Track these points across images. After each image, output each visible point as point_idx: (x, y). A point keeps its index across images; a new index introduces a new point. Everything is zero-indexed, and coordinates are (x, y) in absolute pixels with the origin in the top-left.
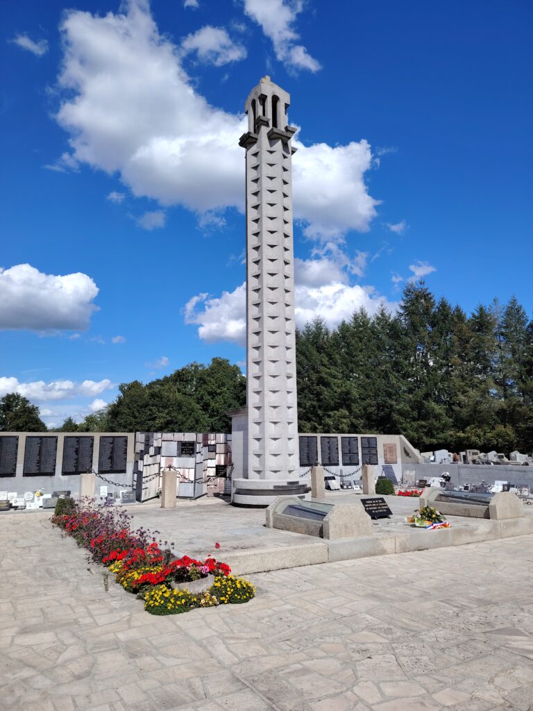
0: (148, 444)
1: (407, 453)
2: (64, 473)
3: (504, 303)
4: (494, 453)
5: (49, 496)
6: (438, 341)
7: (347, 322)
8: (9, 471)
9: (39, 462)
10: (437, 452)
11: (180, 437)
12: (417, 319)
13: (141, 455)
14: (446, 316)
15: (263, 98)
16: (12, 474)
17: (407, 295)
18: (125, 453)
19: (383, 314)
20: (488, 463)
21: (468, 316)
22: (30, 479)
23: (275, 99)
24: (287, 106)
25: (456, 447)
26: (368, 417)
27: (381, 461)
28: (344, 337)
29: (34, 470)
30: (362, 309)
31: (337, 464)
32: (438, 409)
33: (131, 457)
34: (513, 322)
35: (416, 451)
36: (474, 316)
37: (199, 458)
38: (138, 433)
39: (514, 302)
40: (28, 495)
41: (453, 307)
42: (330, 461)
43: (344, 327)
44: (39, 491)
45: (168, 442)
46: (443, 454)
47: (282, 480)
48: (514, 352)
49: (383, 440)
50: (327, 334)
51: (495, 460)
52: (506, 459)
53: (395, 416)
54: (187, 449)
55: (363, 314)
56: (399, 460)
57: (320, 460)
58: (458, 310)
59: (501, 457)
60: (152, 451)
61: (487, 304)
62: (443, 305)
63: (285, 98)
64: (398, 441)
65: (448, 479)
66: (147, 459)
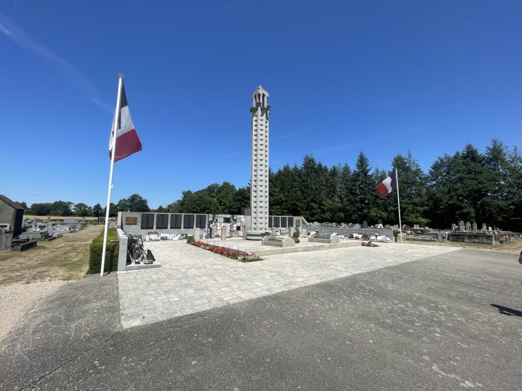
0: (214, 218)
1: (304, 223)
2: (184, 228)
3: (343, 165)
4: (334, 223)
5: (180, 236)
6: (317, 179)
7: (281, 169)
8: (166, 227)
9: (175, 224)
10: (314, 223)
11: (224, 216)
12: (309, 170)
13: (211, 222)
14: (321, 169)
15: (259, 95)
16: (167, 228)
17: (305, 160)
18: (205, 221)
19: (296, 167)
20: (332, 227)
21: (329, 170)
22: (173, 230)
23: (264, 95)
24: (267, 97)
25: (321, 221)
26: (288, 209)
27: (295, 226)
28: (279, 176)
29: (174, 226)
30: (287, 165)
31: (279, 227)
32: (315, 206)
33: (207, 223)
34: (346, 173)
35: (307, 222)
36: (331, 170)
37: (231, 224)
38: (210, 214)
39: (346, 165)
40: (173, 235)
41: (323, 166)
42: (277, 226)
43: (280, 172)
44: (176, 234)
45: (221, 217)
46: (316, 223)
47: (263, 231)
48: (345, 184)
49: (295, 218)
50: (273, 174)
51: (335, 226)
52: (339, 226)
53: (299, 208)
54: (227, 220)
55: (288, 167)
56: (301, 225)
57: (273, 225)
58: (325, 167)
59: (337, 225)
60: (215, 221)
61: (336, 165)
62: (320, 165)
63: (267, 94)
64: (301, 218)
65: (317, 232)
66: (214, 224)
